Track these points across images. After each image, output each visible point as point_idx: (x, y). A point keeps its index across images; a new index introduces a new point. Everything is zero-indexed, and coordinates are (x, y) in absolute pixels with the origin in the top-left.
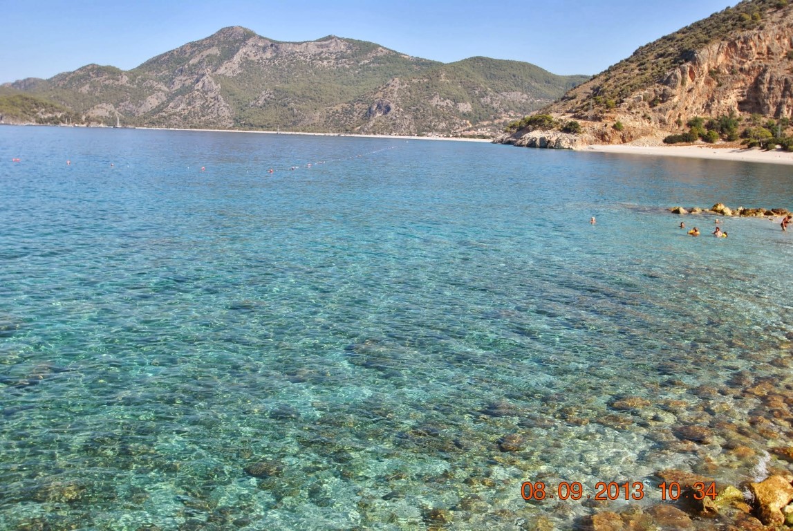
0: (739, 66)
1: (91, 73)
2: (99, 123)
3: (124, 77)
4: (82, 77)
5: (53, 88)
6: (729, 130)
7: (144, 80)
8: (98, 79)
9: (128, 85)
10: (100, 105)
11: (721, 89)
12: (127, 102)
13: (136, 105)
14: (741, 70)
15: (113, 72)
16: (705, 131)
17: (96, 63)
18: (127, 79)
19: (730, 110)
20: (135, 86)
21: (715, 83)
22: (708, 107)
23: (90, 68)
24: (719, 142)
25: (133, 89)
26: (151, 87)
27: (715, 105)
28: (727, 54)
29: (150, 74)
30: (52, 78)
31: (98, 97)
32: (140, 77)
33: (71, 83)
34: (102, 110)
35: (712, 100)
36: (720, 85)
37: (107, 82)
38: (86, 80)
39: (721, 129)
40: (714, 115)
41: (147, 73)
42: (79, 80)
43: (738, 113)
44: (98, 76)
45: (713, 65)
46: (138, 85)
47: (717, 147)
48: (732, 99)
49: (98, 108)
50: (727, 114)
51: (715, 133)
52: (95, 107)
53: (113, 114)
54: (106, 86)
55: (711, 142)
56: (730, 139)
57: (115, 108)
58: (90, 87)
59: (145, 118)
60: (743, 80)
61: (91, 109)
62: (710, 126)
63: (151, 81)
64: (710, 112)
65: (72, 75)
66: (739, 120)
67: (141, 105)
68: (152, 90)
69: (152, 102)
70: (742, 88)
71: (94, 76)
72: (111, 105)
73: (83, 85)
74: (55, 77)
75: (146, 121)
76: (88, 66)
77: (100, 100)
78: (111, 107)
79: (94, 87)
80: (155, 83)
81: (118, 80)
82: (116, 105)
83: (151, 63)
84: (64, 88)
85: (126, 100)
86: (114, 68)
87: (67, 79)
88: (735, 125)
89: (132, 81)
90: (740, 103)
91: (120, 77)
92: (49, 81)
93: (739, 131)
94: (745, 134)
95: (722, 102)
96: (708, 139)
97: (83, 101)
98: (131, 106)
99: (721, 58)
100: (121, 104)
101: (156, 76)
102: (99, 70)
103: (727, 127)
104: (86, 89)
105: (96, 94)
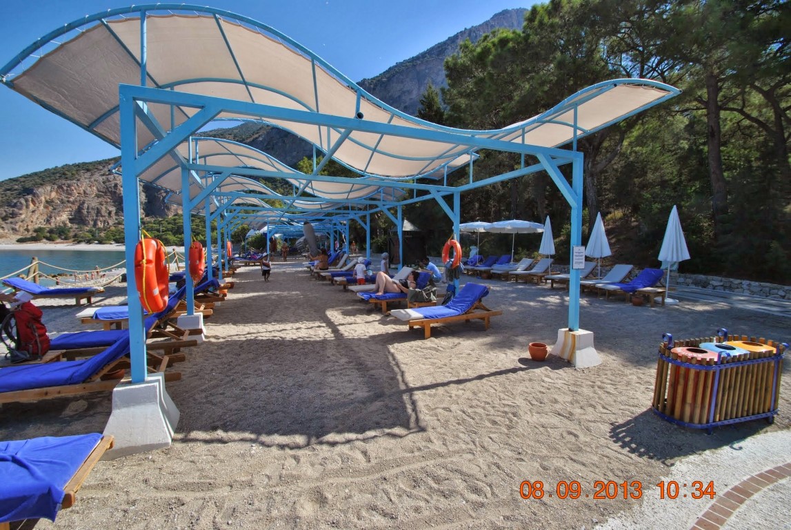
0: (66, 199)
6: (65, 234)
11: (56, 211)
14: (68, 201)
16: (48, 235)
19: (64, 223)
21: (51, 208)
22: (48, 221)
24: (59, 240)
27: (53, 220)
28: (57, 192)
35: (51, 217)
36: (55, 209)
39: (60, 233)
40: (53, 225)
43: (69, 225)
45: (48, 198)
47: (57, 243)
48: (64, 217)
50: (61, 225)
51: (54, 235)
55: (53, 241)
56: (66, 239)
60: (71, 207)
62: (51, 231)
64: (50, 224)
66: (71, 228)
70: (70, 211)
88: (69, 231)
90: (70, 219)
93: (71, 234)
94: (75, 236)
95: (58, 218)
96: (50, 239)
99: (54, 195)
103: (63, 232)
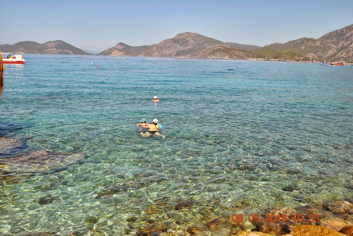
1: (304, 41)
2: (317, 61)
3: (318, 42)
4: (301, 43)
5: (289, 47)
7: (326, 43)
8: (308, 43)
9: (320, 46)
10: (309, 54)
12: (320, 52)
13: (323, 54)
15: (313, 41)
17: (306, 37)
18: (319, 43)
20: (323, 46)
23: (303, 39)
25: (321, 47)
26: (329, 46)
29: (328, 41)
30: (286, 43)
31: (308, 51)
32: (324, 42)
33: (297, 45)
34: (311, 56)
37: (311, 45)
38: (303, 44)
41: (327, 40)
42: (300, 44)
44: (307, 42)
46: (324, 45)
49: (309, 55)
52: (307, 54)
53: (314, 57)
54: (311, 46)
57: (315, 55)
58: (305, 47)
59: (328, 59)
61: (306, 55)
63: (329, 44)
65: (296, 42)
67: (325, 54)
68: (330, 48)
69: (331, 52)
71: (306, 42)
72: (314, 54)
73: (302, 46)
74: (288, 43)
75: (329, 60)
76: (302, 38)
77: (309, 52)
78: (313, 54)
79: (306, 47)
80: (331, 45)
81: (316, 44)
82: (315, 54)
83: (328, 36)
84: (294, 47)
85: (319, 52)
86: (313, 39)
87: (294, 43)
89: (321, 44)
91: (317, 42)
92: (285, 44)
97: (302, 52)
98: (321, 54)
100: (317, 53)
101: (331, 41)
102: (308, 40)
104: (303, 47)
105: (307, 50)
